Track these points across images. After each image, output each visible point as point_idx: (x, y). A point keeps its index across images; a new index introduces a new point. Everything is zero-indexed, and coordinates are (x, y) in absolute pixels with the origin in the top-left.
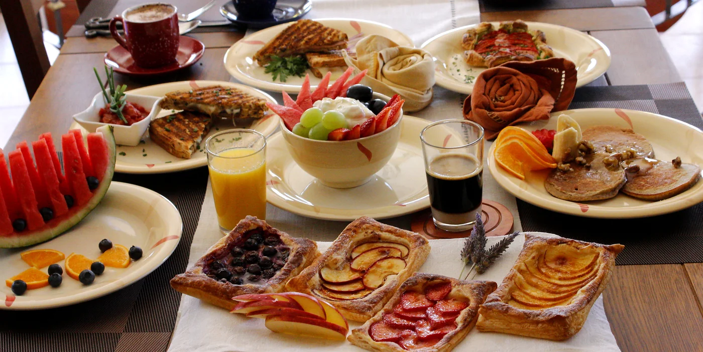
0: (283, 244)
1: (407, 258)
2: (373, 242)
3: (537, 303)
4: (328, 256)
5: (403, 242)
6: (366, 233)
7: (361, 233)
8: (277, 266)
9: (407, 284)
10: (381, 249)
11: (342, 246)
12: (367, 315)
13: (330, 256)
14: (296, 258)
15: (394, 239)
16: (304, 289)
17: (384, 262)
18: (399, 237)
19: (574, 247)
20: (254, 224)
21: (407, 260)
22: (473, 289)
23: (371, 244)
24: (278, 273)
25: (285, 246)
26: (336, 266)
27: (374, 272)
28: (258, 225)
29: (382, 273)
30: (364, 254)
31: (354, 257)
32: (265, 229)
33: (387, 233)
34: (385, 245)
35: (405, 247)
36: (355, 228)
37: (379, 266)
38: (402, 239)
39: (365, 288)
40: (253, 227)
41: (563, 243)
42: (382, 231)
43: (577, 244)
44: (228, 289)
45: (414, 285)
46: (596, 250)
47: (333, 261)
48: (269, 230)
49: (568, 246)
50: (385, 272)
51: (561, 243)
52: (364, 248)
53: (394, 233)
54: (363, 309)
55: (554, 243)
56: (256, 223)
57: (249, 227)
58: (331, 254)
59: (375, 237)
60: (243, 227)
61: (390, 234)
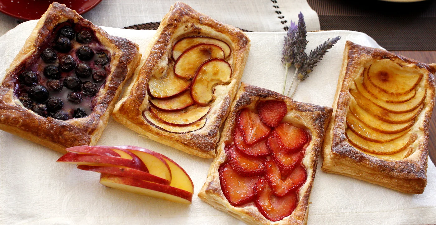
0: (100, 43)
1: (229, 60)
2: (193, 37)
3: (374, 136)
4: (154, 65)
5: (224, 39)
6: (186, 27)
7: (181, 26)
8: (98, 78)
9: (241, 103)
10: (201, 47)
11: (166, 49)
12: (210, 155)
13: (157, 65)
14: (120, 70)
15: (215, 35)
16: (136, 118)
17: (208, 66)
18: (220, 33)
19: (397, 63)
20: (64, 16)
21: (231, 62)
22: (314, 120)
23: (191, 40)
24: (102, 92)
25: (102, 47)
26: (161, 76)
27: (201, 80)
28: (67, 17)
29: (208, 82)
30: (185, 55)
31: (176, 57)
32: (76, 21)
33: (206, 27)
34: (205, 41)
35: (226, 45)
36: (175, 22)
37: (205, 72)
38: (223, 36)
39: (195, 104)
40: (63, 20)
41: (387, 58)
42: (201, 24)
43: (400, 61)
44: (52, 129)
45: (248, 105)
46: (419, 71)
47: (160, 70)
48: (81, 23)
49: (391, 62)
50: (212, 80)
51: (385, 58)
52: (184, 44)
53: (215, 28)
54: (206, 147)
55: (378, 58)
56: (66, 14)
57: (58, 20)
58: (157, 62)
59: (195, 31)
60: (52, 21)
61: (210, 28)
